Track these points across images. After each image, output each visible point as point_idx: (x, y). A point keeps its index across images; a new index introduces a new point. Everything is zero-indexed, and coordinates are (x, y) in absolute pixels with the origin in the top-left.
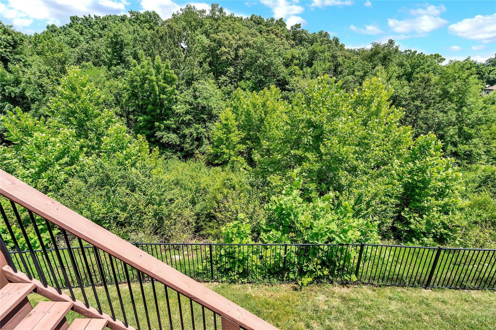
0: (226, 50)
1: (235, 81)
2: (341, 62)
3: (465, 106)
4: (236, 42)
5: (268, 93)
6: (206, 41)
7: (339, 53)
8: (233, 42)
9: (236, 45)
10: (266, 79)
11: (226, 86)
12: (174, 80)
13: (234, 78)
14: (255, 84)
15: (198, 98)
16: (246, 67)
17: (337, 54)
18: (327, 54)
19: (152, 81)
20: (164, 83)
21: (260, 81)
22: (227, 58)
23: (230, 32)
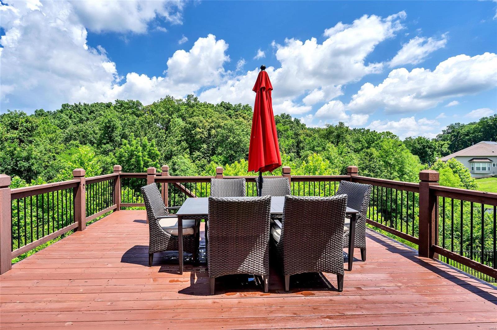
0: (200, 131)
1: (208, 156)
2: (302, 139)
3: (406, 174)
4: (209, 124)
5: (238, 165)
6: (182, 123)
7: (301, 132)
8: (207, 124)
9: (209, 127)
10: (236, 153)
11: (199, 160)
12: (157, 155)
13: (207, 153)
14: (227, 158)
15: (176, 170)
16: (218, 144)
17: (300, 133)
18: (290, 133)
19: (139, 157)
20: (148, 158)
21: (231, 156)
22: (201, 137)
23: (204, 116)
